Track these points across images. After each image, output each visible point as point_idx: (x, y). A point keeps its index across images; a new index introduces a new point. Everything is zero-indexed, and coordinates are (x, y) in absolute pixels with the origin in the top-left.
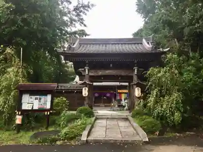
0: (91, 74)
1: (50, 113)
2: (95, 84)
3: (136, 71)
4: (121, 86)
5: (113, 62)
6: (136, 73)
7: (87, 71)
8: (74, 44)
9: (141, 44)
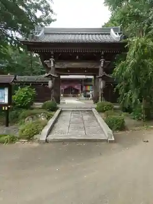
0: (57, 66)
1: (8, 108)
2: (62, 77)
3: (102, 64)
4: (87, 79)
5: (79, 54)
6: (102, 66)
7: (52, 63)
8: (39, 33)
9: (109, 34)
